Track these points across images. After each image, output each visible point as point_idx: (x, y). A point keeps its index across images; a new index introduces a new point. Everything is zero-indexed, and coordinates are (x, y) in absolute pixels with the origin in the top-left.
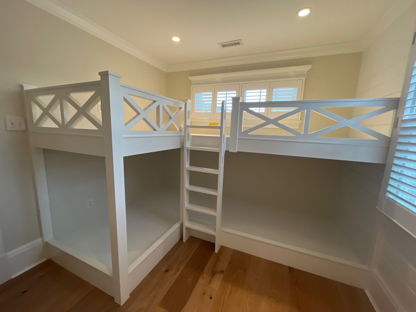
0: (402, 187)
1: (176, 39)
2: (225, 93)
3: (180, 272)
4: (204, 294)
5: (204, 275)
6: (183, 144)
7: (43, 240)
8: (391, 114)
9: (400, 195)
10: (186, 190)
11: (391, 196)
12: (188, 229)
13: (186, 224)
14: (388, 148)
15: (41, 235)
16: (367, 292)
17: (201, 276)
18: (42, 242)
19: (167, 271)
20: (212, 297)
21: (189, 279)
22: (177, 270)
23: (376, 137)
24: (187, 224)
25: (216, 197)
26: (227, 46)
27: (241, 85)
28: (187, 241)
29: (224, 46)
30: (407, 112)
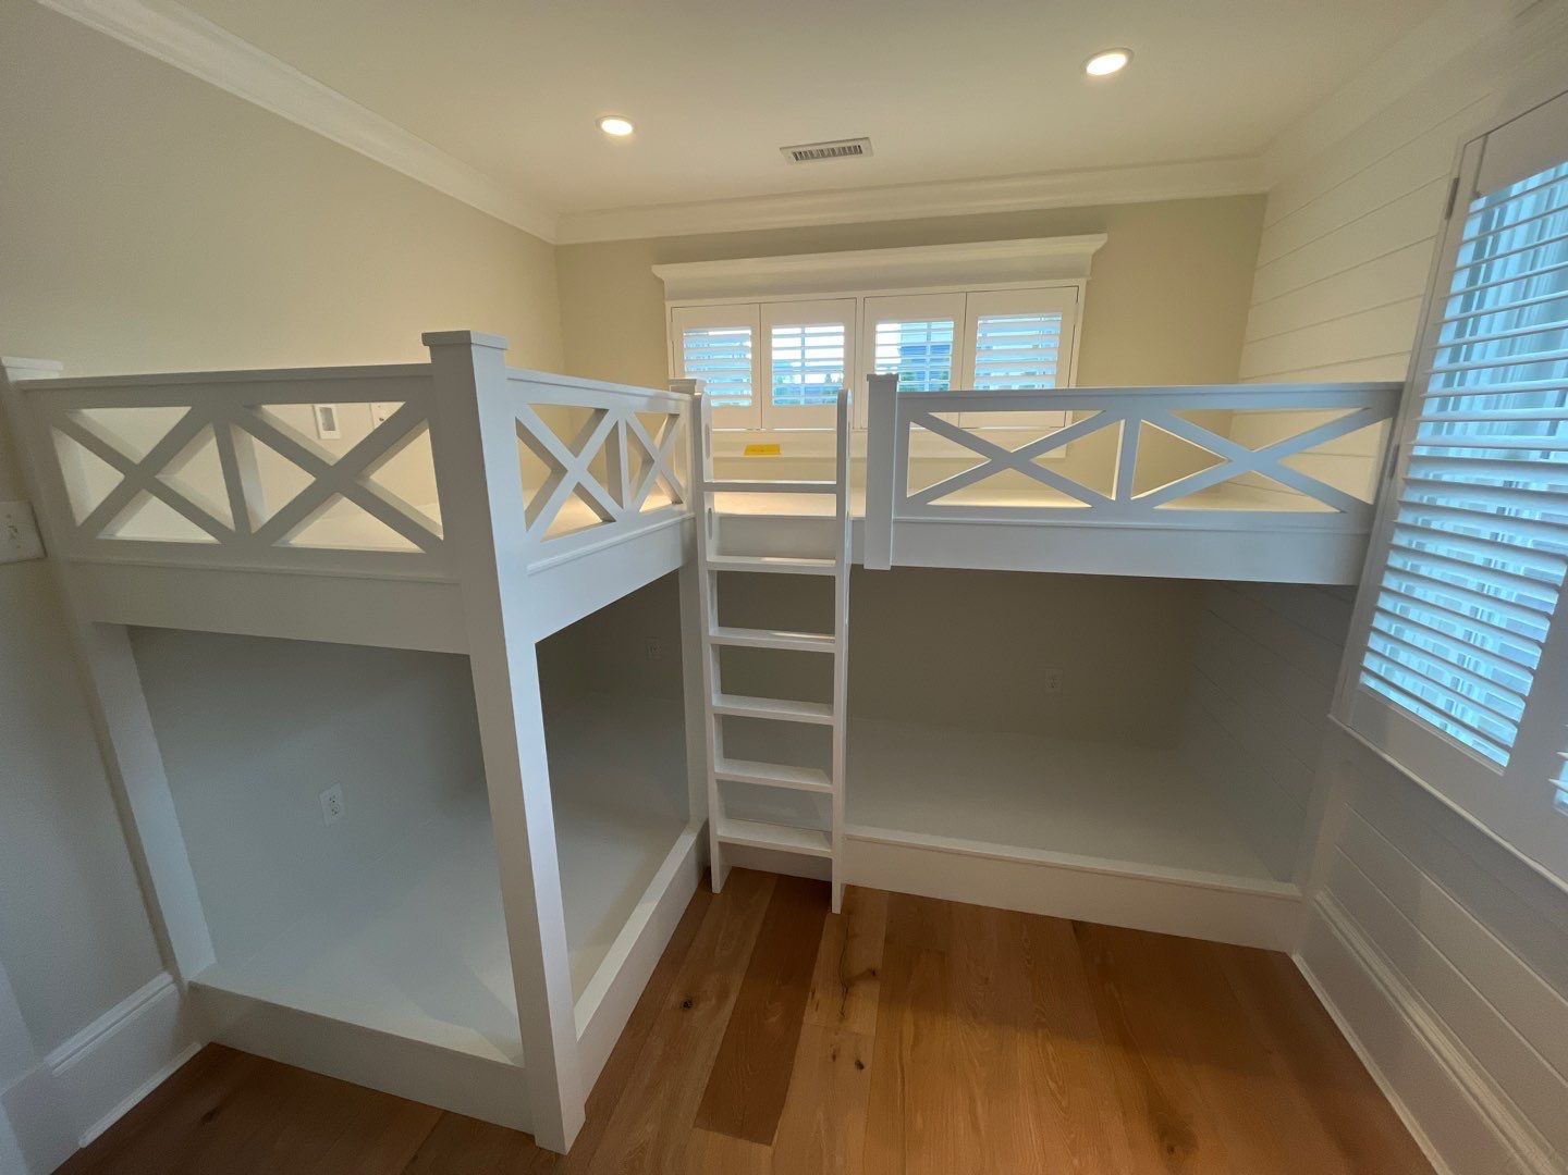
0: (1403, 656)
1: (617, 128)
2: (797, 330)
3: (732, 999)
4: (834, 1058)
5: (818, 995)
6: (691, 552)
7: (177, 979)
8: (1375, 433)
9: (1398, 677)
10: (713, 718)
11: (1372, 683)
12: (726, 847)
13: (719, 833)
14: (1367, 537)
15: (167, 959)
16: (1297, 959)
17: (809, 1000)
18: (173, 987)
19: (687, 1005)
20: (862, 1060)
21: (774, 1019)
22: (723, 995)
23: (1329, 504)
24: (722, 831)
25: (829, 729)
26: (813, 157)
27: (860, 302)
28: (724, 888)
29: (799, 156)
30: (1425, 432)
